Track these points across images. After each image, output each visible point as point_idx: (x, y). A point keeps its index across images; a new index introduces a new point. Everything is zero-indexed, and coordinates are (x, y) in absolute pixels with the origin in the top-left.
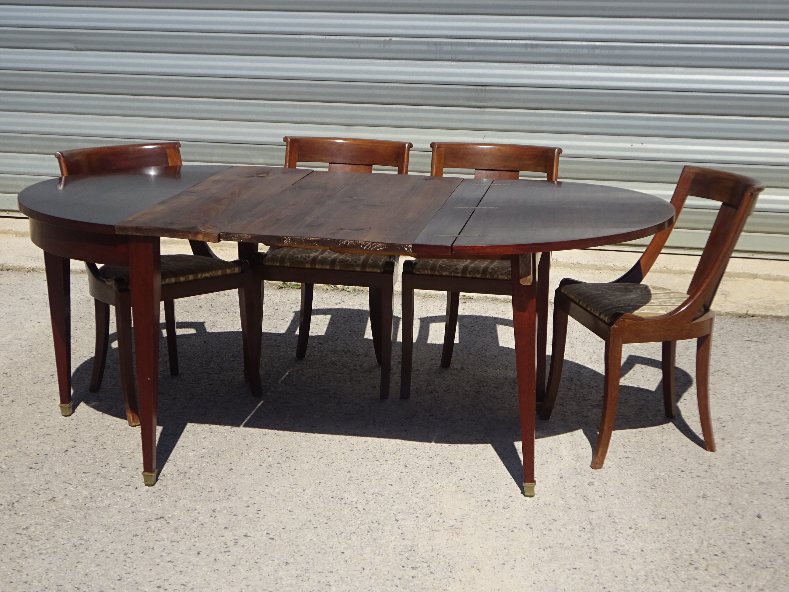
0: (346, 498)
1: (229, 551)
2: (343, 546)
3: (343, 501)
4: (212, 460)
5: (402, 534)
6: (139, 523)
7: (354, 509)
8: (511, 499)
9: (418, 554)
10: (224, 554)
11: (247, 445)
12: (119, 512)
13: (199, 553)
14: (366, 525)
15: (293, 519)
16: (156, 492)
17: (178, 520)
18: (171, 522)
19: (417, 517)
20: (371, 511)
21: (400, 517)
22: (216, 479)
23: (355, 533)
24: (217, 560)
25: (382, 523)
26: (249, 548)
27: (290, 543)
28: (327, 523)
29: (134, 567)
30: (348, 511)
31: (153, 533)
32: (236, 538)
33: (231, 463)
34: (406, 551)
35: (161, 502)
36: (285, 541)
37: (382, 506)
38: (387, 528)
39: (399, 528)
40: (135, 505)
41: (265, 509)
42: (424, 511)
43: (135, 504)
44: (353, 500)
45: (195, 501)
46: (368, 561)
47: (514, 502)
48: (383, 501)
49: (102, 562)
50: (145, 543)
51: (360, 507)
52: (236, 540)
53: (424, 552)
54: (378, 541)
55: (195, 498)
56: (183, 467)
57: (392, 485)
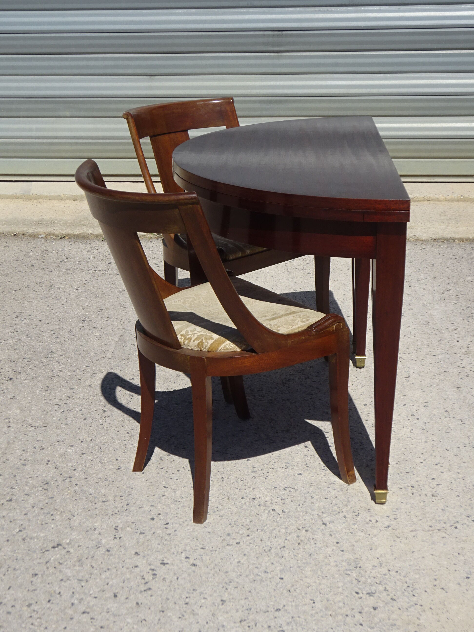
0: (258, 497)
1: (150, 589)
2: (278, 568)
3: (256, 501)
4: (96, 457)
5: (337, 543)
6: (35, 555)
7: (272, 512)
8: (435, 482)
9: (366, 572)
10: (145, 594)
11: (128, 433)
12: (8, 541)
13: (115, 596)
14: (293, 534)
15: (209, 532)
16: (43, 507)
17: (79, 546)
18: (72, 551)
19: (345, 517)
20: (291, 513)
21: (327, 519)
22: (107, 483)
23: (284, 547)
24: (140, 604)
25: (310, 530)
26: (171, 581)
27: (217, 569)
28: (248, 536)
29: (44, 626)
30: (266, 515)
31: (54, 569)
32: (153, 567)
33: (117, 460)
34: (351, 568)
35: (53, 521)
36: (210, 567)
37: (301, 505)
38: (318, 537)
39: (331, 535)
40: (24, 528)
41: (172, 521)
42: (349, 507)
43: (23, 526)
44: (267, 499)
45: (91, 516)
46: (314, 588)
47: (440, 486)
48: (299, 498)
49: (4, 621)
50: (48, 586)
51: (278, 509)
52: (153, 570)
53: (373, 569)
54: (314, 557)
55: (90, 513)
56: (65, 469)
57: (301, 474)
